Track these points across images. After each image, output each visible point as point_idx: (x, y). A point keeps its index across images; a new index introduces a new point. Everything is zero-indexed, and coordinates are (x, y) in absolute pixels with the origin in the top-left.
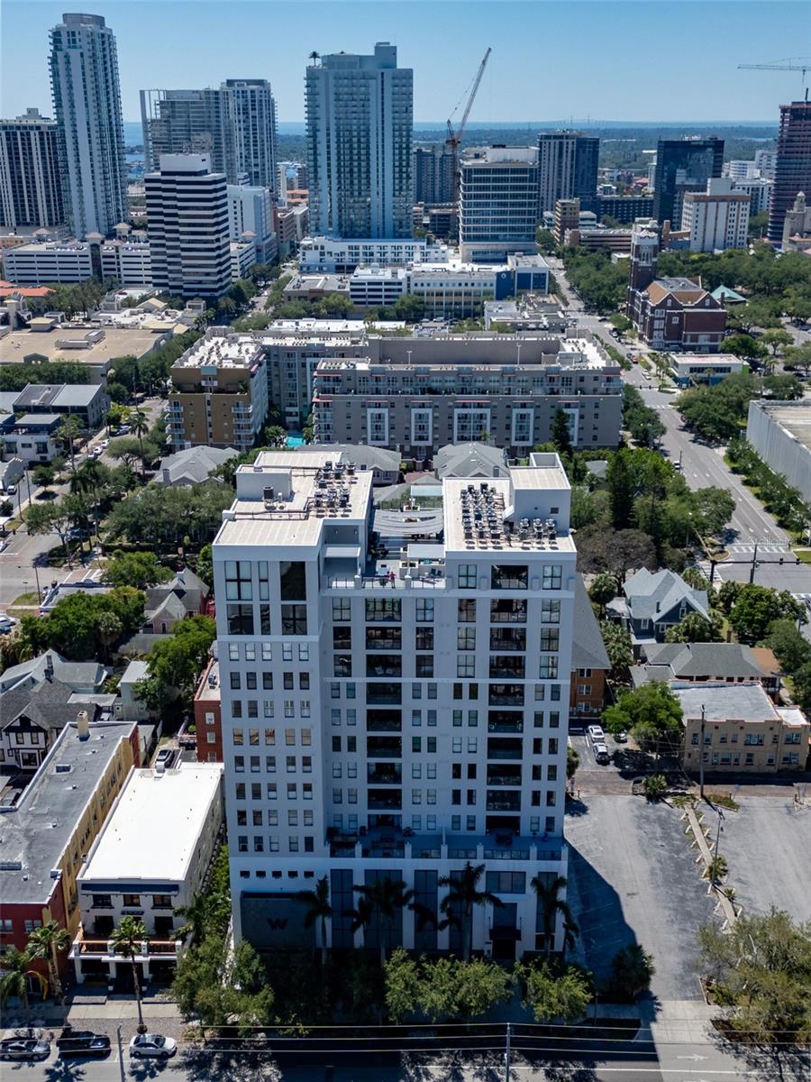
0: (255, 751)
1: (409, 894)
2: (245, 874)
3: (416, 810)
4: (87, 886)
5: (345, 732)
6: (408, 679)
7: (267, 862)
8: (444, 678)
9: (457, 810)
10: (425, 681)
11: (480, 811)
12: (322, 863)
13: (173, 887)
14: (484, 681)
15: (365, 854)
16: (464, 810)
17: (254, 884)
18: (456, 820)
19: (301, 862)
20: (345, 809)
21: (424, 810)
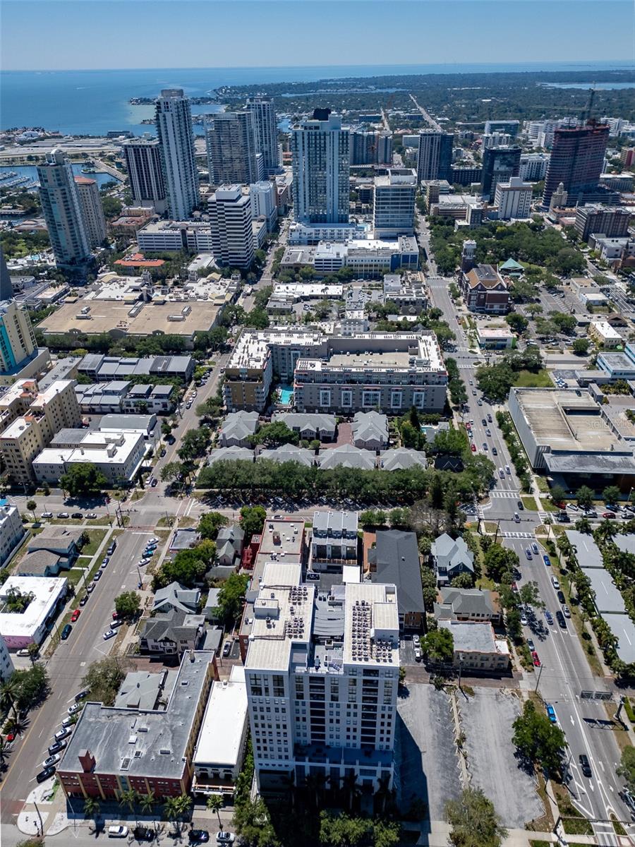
0: (263, 722)
1: (328, 777)
2: (261, 764)
3: (331, 740)
4: (197, 764)
5: (301, 716)
6: (327, 701)
7: (270, 762)
8: (343, 702)
9: (348, 741)
10: (335, 702)
11: (358, 742)
12: (292, 763)
13: (232, 766)
14: (360, 704)
15: (310, 761)
16: (351, 741)
17: (264, 767)
18: (348, 744)
19: (284, 762)
20: (302, 738)
21: (334, 740)
